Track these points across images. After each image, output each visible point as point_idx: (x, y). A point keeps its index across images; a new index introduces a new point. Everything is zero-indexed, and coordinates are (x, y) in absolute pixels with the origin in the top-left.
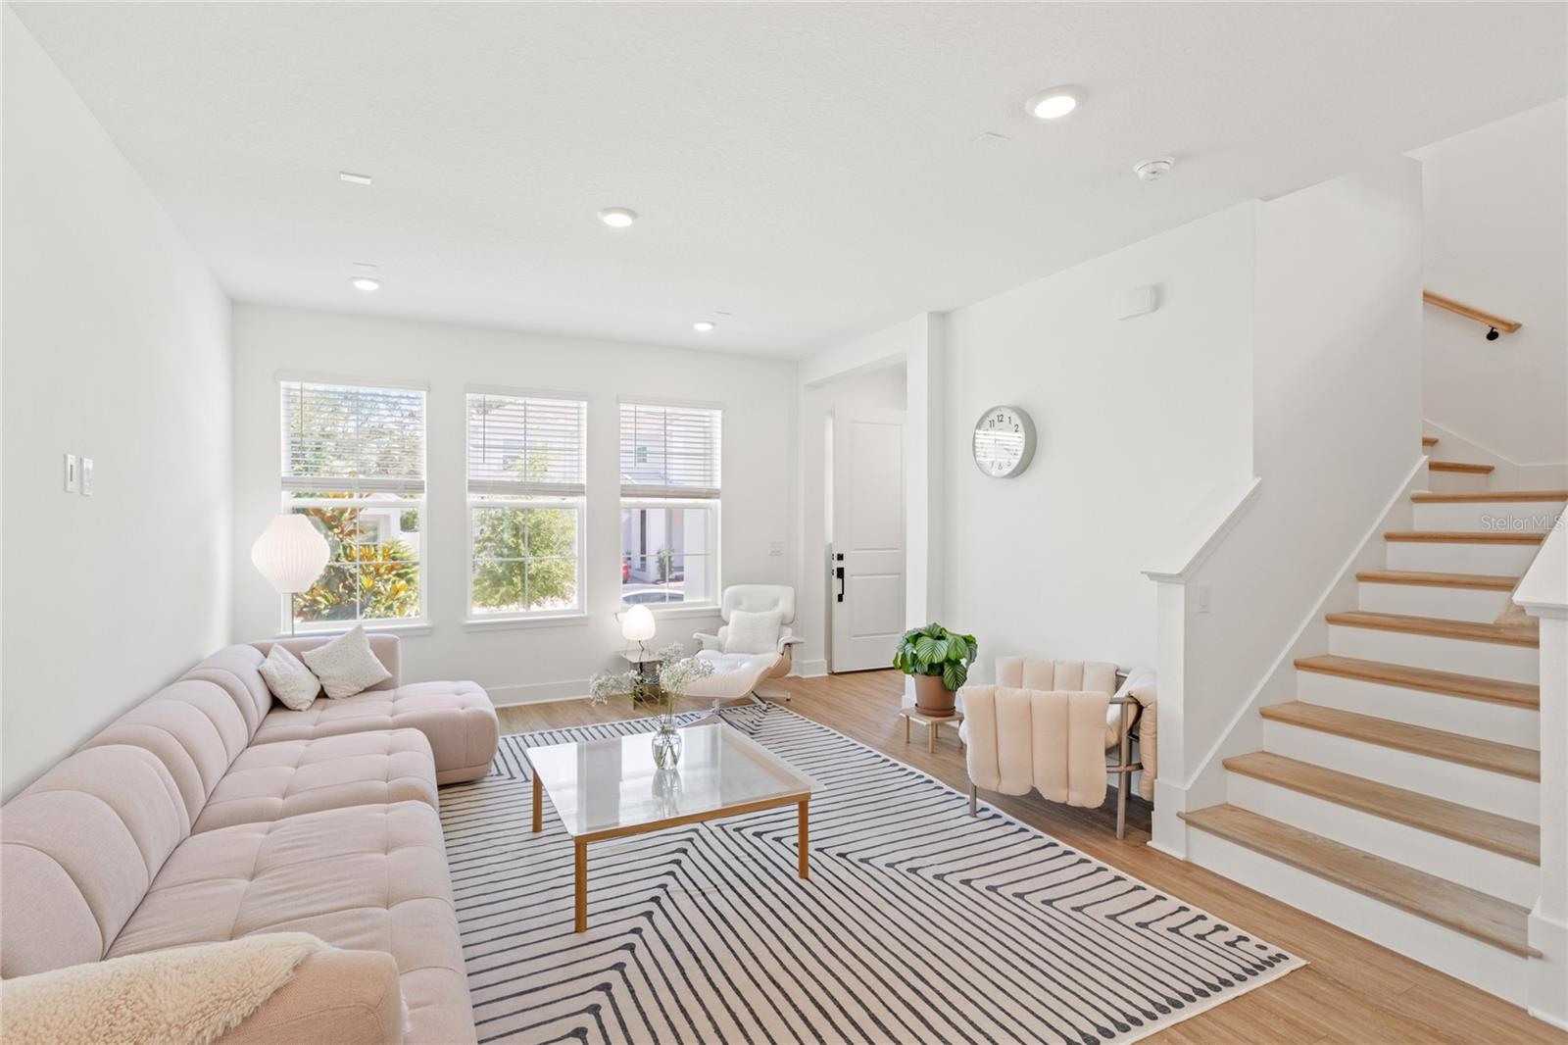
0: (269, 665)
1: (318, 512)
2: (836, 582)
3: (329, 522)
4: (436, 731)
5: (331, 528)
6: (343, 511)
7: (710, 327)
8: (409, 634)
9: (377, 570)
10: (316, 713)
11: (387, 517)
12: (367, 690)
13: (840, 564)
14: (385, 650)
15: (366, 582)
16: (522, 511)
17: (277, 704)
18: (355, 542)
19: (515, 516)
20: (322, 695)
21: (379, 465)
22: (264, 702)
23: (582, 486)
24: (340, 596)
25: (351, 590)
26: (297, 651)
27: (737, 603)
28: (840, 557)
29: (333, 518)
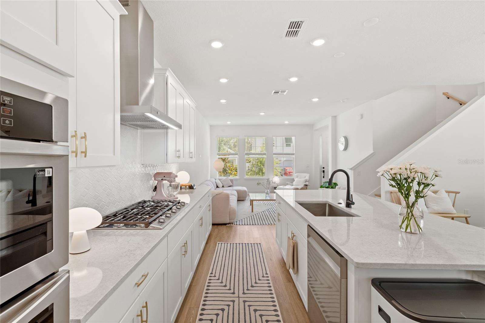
0: (216, 181)
1: (222, 158)
2: (323, 173)
3: (224, 160)
4: (238, 192)
5: (224, 161)
6: (226, 158)
7: (288, 122)
8: (236, 180)
9: (231, 169)
10: (222, 188)
11: (235, 159)
12: (229, 186)
13: (324, 169)
14: (232, 181)
15: (229, 171)
16: (262, 158)
17: (217, 187)
18: (228, 165)
19: (260, 159)
20: (223, 187)
21: (234, 146)
22: (216, 186)
23: (266, 153)
24: (225, 174)
25: (227, 173)
26: (220, 180)
27: (297, 177)
28: (324, 168)
29: (224, 159)
